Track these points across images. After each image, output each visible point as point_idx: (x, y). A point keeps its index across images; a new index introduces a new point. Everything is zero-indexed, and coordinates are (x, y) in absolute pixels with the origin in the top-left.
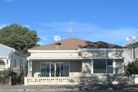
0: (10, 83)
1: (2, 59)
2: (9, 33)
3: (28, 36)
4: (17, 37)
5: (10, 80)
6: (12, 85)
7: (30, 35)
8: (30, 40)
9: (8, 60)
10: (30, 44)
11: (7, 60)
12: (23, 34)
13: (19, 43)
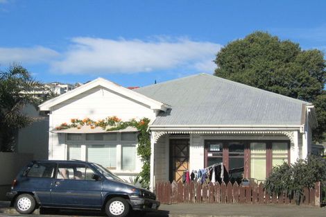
0: (318, 200)
1: (285, 133)
2: (246, 58)
3: (300, 67)
4: (272, 70)
5: (318, 191)
6: (322, 205)
7: (308, 64)
8: (307, 79)
9: (302, 134)
10: (308, 89)
11: (300, 136)
12: (287, 61)
13: (278, 86)
